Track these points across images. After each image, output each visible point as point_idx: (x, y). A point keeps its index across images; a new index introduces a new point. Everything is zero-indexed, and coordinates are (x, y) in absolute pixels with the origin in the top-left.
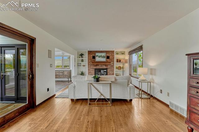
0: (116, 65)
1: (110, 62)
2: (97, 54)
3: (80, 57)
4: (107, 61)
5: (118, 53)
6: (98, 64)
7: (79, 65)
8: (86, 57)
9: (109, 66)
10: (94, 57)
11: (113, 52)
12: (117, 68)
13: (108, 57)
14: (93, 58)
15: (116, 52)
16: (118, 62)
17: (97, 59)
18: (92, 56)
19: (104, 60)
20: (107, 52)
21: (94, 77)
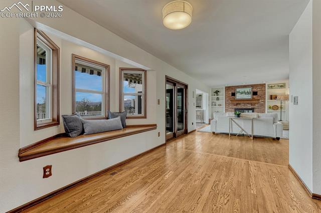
0: (269, 103)
1: (259, 100)
2: (238, 90)
3: (214, 95)
4: (253, 98)
5: (272, 87)
6: (239, 102)
7: (213, 104)
8: (222, 95)
9: (257, 105)
10: (233, 94)
11: (263, 85)
12: (270, 108)
13: (255, 93)
14: (232, 96)
15: (268, 85)
16: (272, 99)
17: (238, 96)
18: (231, 92)
19: (249, 97)
20: (253, 86)
21: (235, 114)
